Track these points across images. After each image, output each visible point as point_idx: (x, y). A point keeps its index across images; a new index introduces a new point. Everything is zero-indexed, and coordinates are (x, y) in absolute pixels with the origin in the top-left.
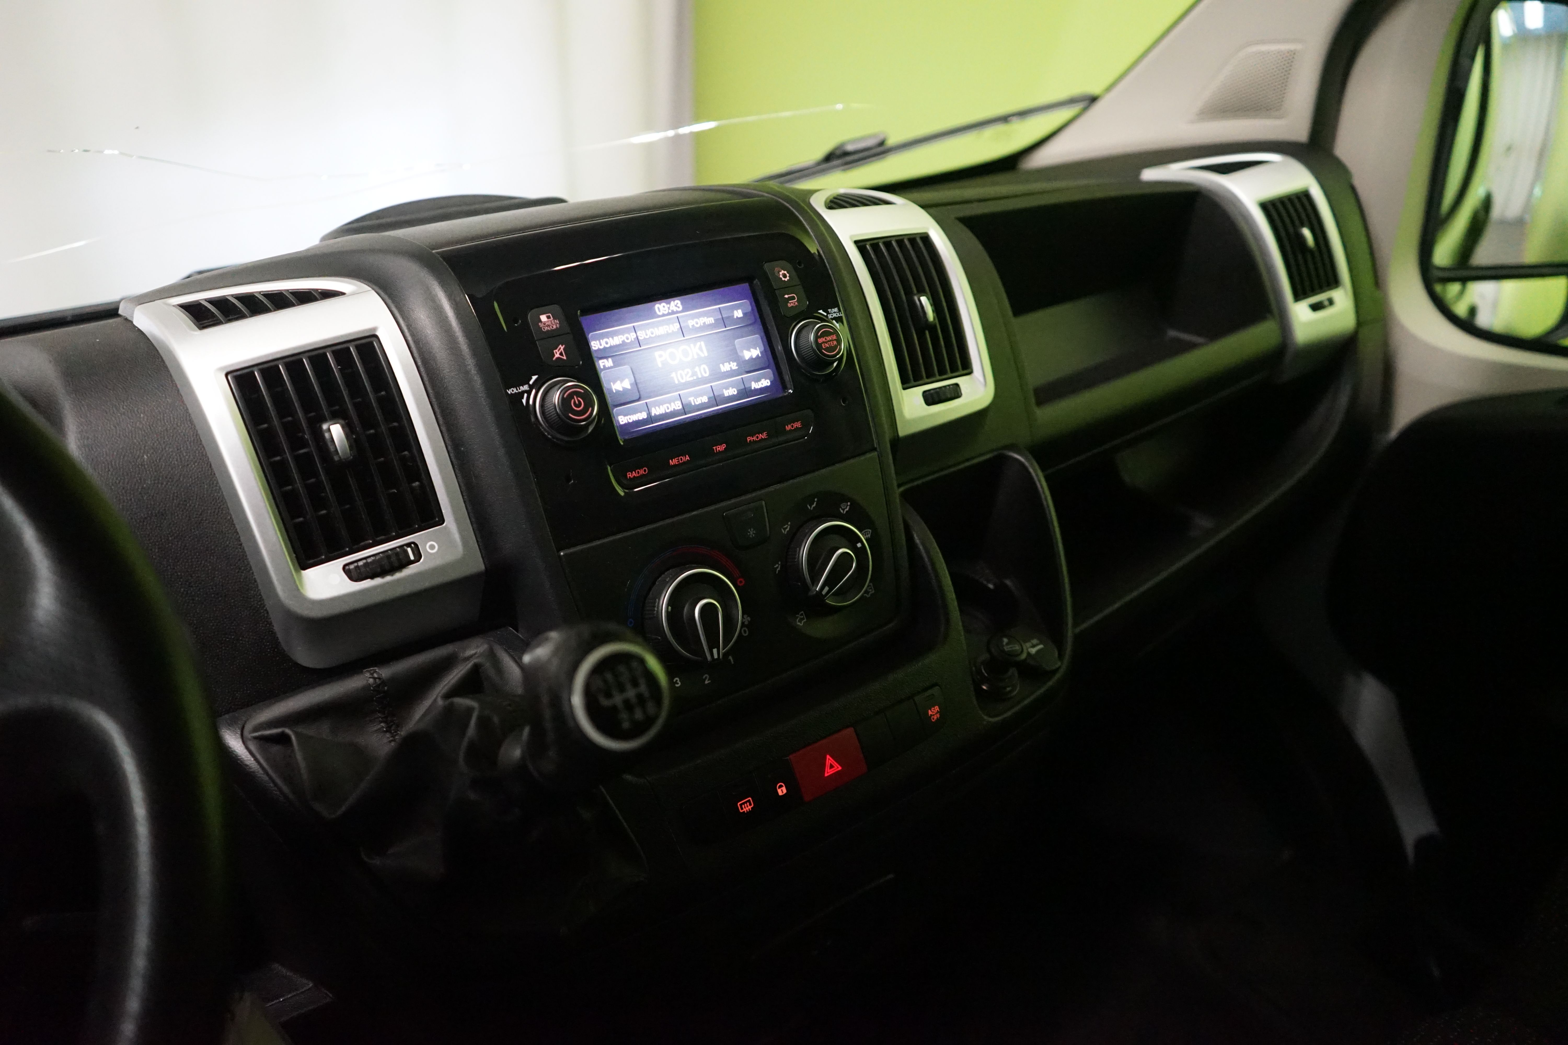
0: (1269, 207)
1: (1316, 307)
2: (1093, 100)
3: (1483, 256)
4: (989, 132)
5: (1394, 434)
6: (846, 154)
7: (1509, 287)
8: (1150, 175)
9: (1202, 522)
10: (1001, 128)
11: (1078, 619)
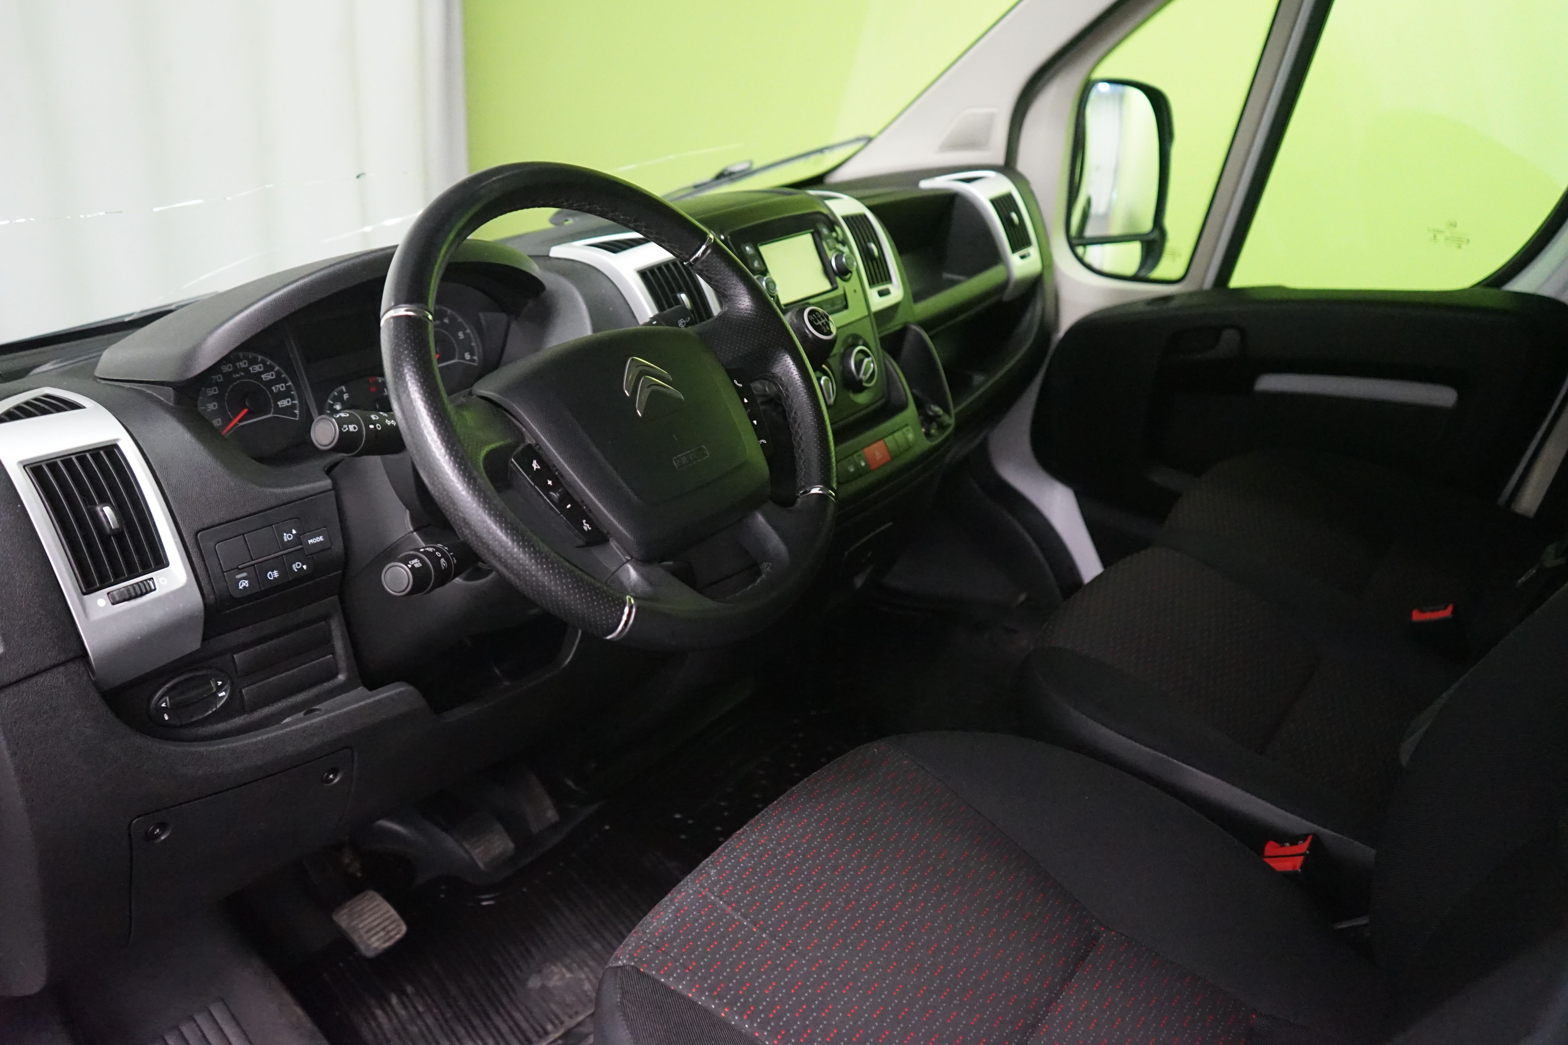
0: (995, 202)
1: (1023, 257)
2: (869, 140)
3: (1089, 232)
4: (813, 158)
5: (1061, 333)
6: (731, 174)
7: (1108, 247)
8: (926, 184)
9: (978, 379)
10: (818, 156)
11: (955, 406)
